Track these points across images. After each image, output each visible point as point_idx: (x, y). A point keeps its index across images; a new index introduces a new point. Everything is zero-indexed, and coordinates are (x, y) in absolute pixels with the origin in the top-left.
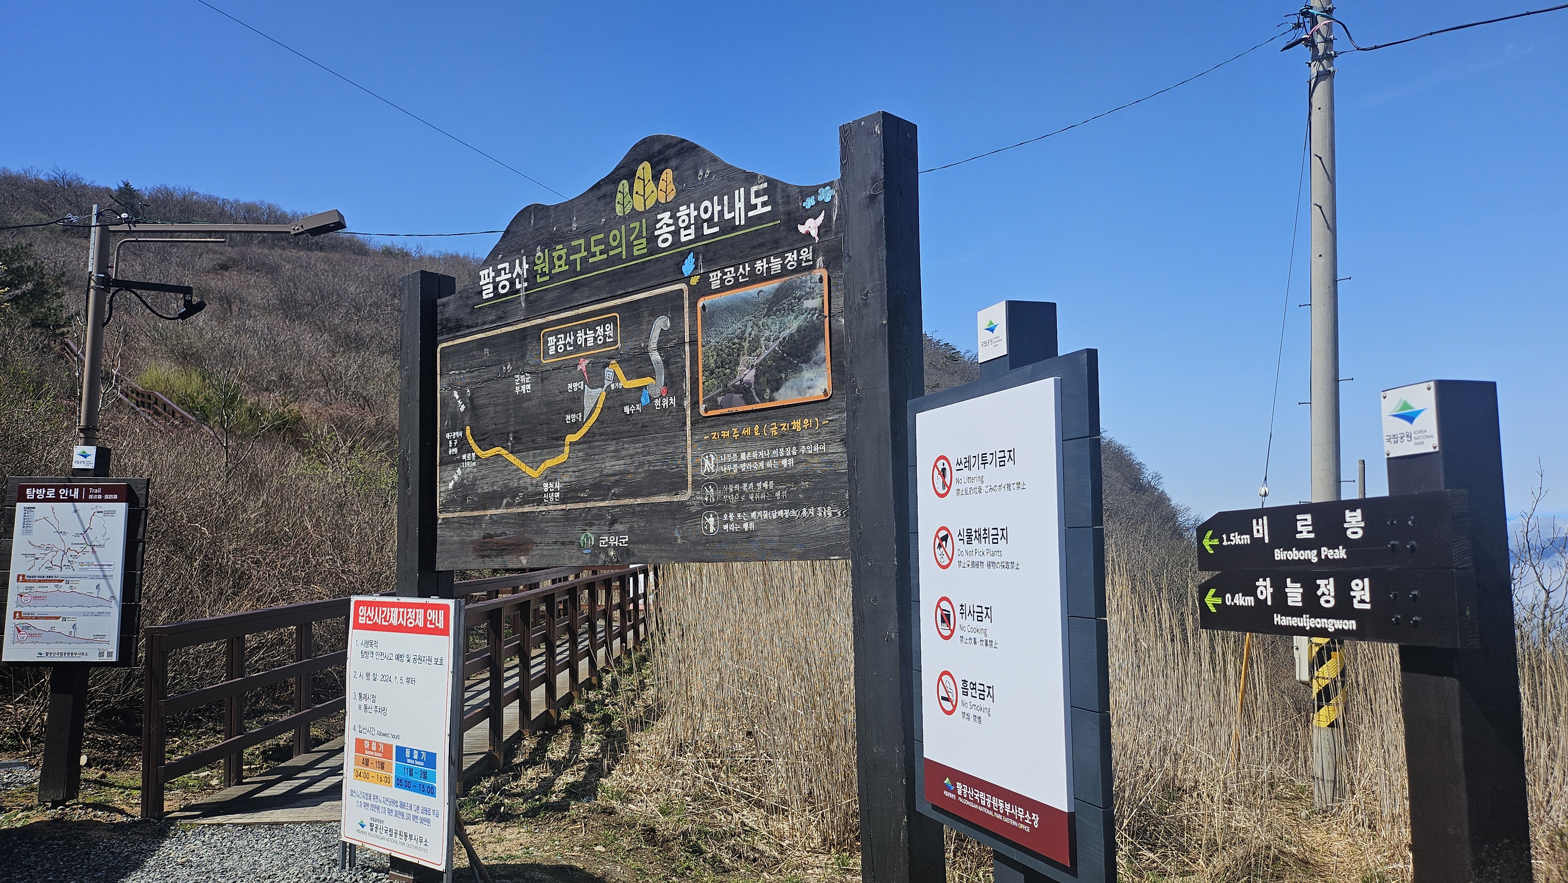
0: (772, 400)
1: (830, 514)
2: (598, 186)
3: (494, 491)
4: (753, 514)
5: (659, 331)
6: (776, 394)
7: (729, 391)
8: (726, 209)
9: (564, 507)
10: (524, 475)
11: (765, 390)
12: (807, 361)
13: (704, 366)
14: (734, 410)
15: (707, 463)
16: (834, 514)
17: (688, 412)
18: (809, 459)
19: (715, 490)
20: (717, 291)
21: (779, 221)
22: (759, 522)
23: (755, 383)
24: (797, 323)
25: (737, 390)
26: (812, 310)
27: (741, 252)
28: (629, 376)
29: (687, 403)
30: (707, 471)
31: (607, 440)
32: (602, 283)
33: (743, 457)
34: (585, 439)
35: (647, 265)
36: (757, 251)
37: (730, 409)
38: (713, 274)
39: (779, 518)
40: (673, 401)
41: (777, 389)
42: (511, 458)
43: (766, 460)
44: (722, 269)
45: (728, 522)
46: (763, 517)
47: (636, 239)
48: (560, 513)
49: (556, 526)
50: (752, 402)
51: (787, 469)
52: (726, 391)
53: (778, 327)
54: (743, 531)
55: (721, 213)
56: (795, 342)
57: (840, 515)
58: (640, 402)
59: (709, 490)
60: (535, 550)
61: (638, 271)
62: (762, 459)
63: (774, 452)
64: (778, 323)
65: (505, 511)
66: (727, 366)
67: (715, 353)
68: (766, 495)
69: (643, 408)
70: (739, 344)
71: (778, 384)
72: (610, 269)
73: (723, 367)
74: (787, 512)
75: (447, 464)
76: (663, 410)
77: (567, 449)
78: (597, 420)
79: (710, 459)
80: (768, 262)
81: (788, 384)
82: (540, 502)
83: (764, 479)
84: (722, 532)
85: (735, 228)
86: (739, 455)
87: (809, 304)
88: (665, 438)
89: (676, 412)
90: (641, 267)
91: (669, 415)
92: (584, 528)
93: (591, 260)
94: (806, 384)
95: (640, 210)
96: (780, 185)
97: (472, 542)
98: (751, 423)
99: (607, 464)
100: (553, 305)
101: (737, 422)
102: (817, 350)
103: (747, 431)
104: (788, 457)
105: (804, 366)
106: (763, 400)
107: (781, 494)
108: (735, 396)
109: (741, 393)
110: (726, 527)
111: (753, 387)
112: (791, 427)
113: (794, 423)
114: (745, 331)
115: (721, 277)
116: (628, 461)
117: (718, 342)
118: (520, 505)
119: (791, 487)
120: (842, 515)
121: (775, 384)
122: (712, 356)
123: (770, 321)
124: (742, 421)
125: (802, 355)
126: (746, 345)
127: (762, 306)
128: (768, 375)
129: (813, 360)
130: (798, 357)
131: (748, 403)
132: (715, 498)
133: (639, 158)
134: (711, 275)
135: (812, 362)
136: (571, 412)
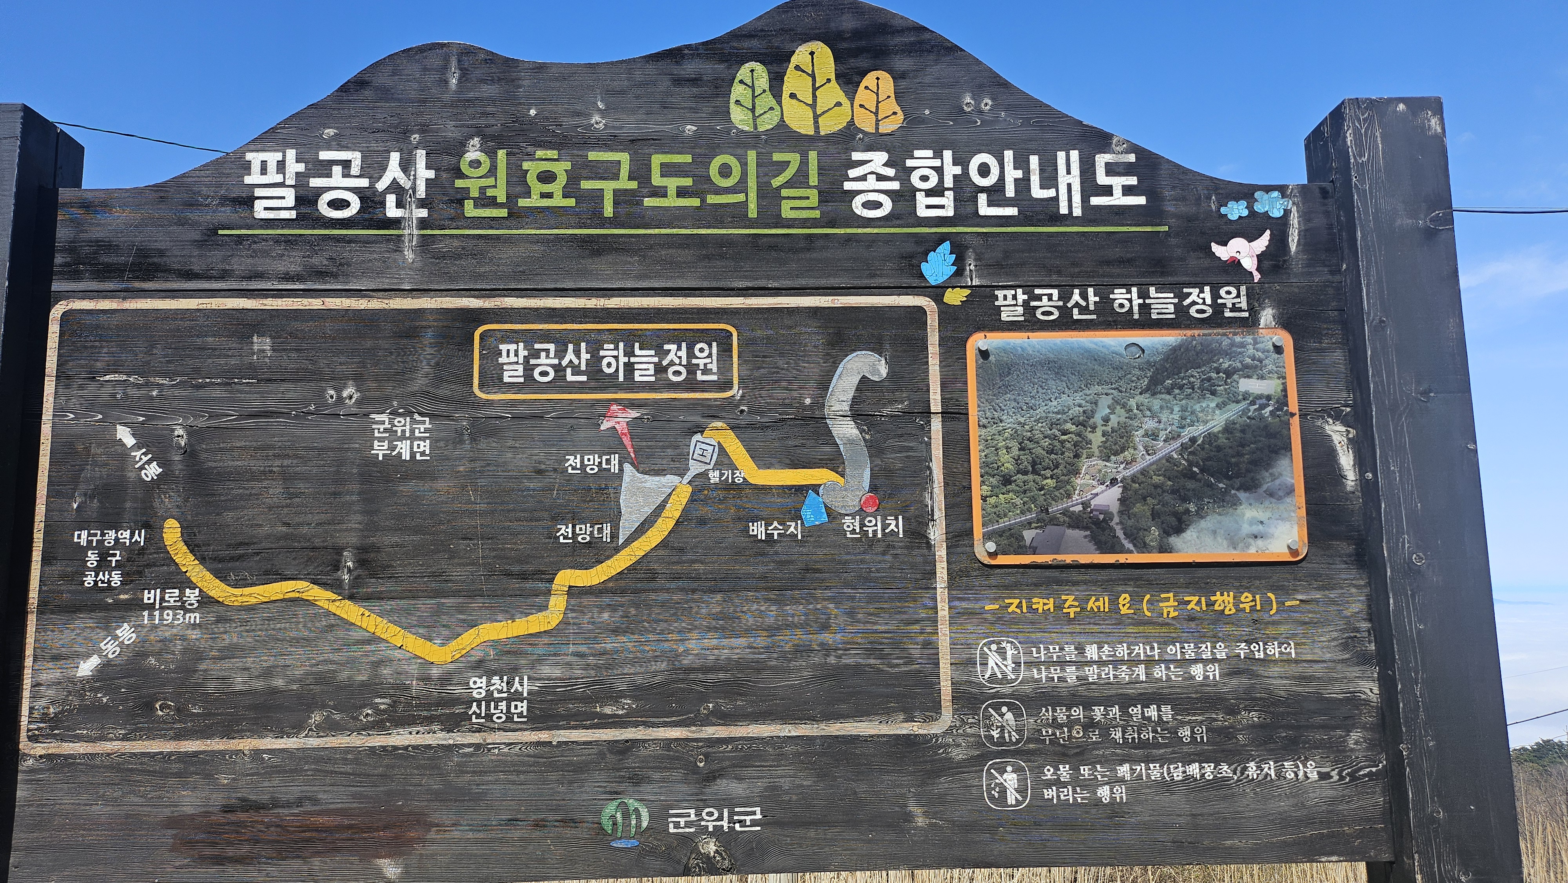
0: (1164, 549)
1: (1314, 776)
2: (675, 55)
3: (274, 692)
4: (1124, 770)
5: (856, 380)
6: (1174, 540)
7: (1054, 521)
8: (1035, 179)
9: (544, 736)
10: (397, 654)
11: (1147, 530)
12: (1250, 486)
13: (985, 465)
14: (1068, 559)
15: (993, 659)
16: (1324, 776)
17: (941, 553)
18: (1261, 670)
19: (1018, 715)
20: (1013, 326)
21: (1166, 228)
22: (1136, 787)
23: (1121, 513)
24: (1225, 416)
25: (1075, 521)
26: (1260, 397)
27: (1074, 264)
28: (761, 459)
29: (937, 533)
30: (993, 675)
31: (694, 591)
32: (685, 255)
33: (1092, 652)
34: (622, 583)
35: (820, 243)
36: (1116, 270)
37: (1060, 557)
38: (1005, 292)
39: (1187, 778)
40: (897, 525)
41: (1179, 530)
42: (350, 611)
43: (1150, 662)
44: (1028, 289)
45: (1057, 783)
46: (1148, 776)
47: (789, 184)
48: (531, 750)
49: (514, 783)
50: (1113, 547)
51: (1202, 685)
52: (1045, 520)
53: (1177, 417)
54: (1098, 802)
55: (1023, 184)
56: (1219, 449)
57: (1336, 778)
58: (797, 517)
59: (1002, 715)
60: (433, 842)
61: (796, 251)
62: (1140, 662)
63: (1171, 650)
64: (1176, 409)
65: (314, 742)
66: (1048, 473)
67: (1015, 445)
68: (1155, 731)
69: (809, 532)
70: (1079, 435)
71: (1180, 521)
72: (709, 231)
73: (1035, 472)
74: (1209, 768)
75: (72, 609)
76: (867, 542)
77: (558, 603)
78: (664, 544)
79: (1002, 652)
80: (1144, 295)
81: (1203, 524)
82: (453, 723)
83: (1146, 700)
84: (1040, 805)
85: (1057, 219)
86: (1081, 649)
87: (1249, 385)
88: (871, 600)
89: (907, 547)
90: (802, 244)
91: (884, 553)
92: (615, 787)
93: (648, 202)
94: (1246, 529)
95: (803, 132)
96: (1165, 166)
97: (173, 822)
98: (1111, 588)
99: (692, 645)
100: (518, 275)
101: (1075, 583)
102: (1274, 470)
103: (1101, 603)
104: (1205, 662)
105: (1242, 495)
106: (1143, 547)
107: (1193, 732)
108: (1069, 532)
109: (1086, 528)
110: (1050, 793)
111: (1116, 519)
112: (1209, 604)
113: (1218, 597)
114: (1093, 412)
115: (1026, 304)
116: (761, 641)
117: (1023, 425)
118: (379, 726)
119: (1216, 720)
120: (1342, 778)
121: (1173, 521)
122: (1008, 448)
123: (1156, 403)
124: (1085, 583)
125: (1238, 475)
126: (1097, 439)
127: (1137, 372)
128: (1155, 502)
129: (1265, 487)
130: (1229, 478)
131: (1103, 548)
132: (1019, 731)
133: (799, 30)
134: (1000, 293)
135: (1261, 491)
136: (575, 519)
